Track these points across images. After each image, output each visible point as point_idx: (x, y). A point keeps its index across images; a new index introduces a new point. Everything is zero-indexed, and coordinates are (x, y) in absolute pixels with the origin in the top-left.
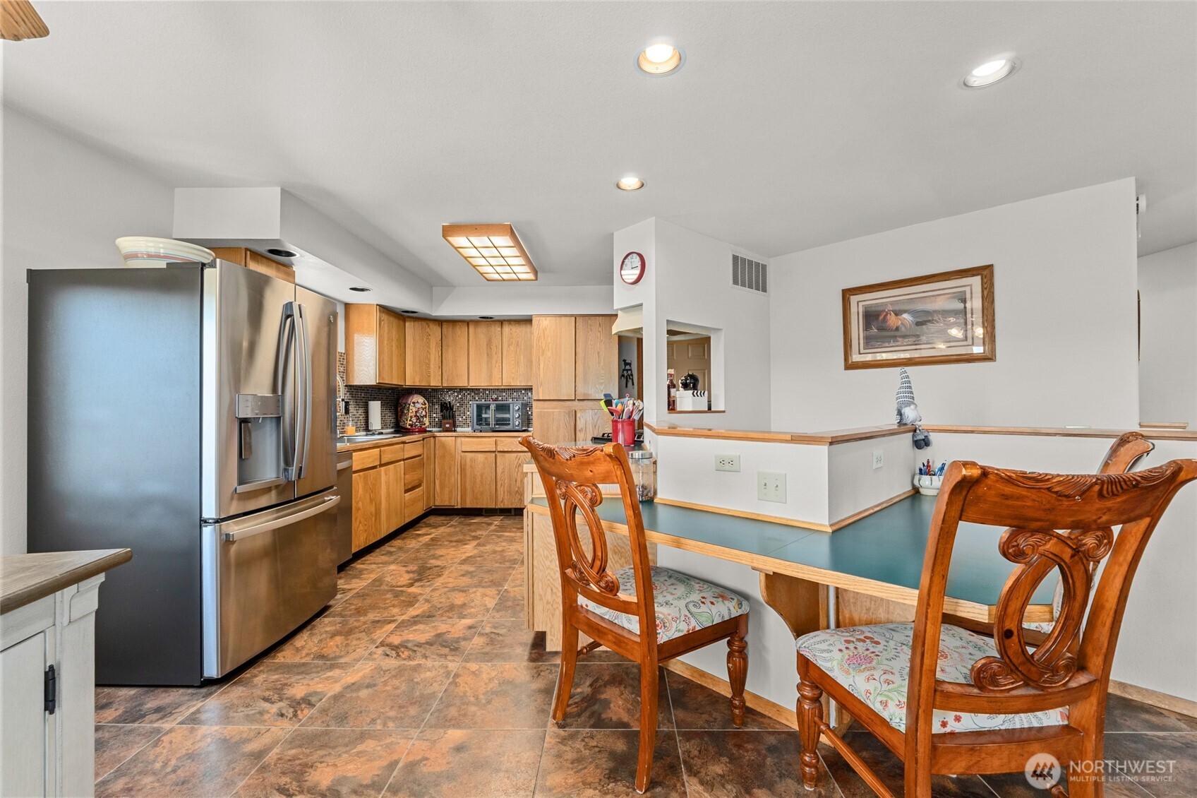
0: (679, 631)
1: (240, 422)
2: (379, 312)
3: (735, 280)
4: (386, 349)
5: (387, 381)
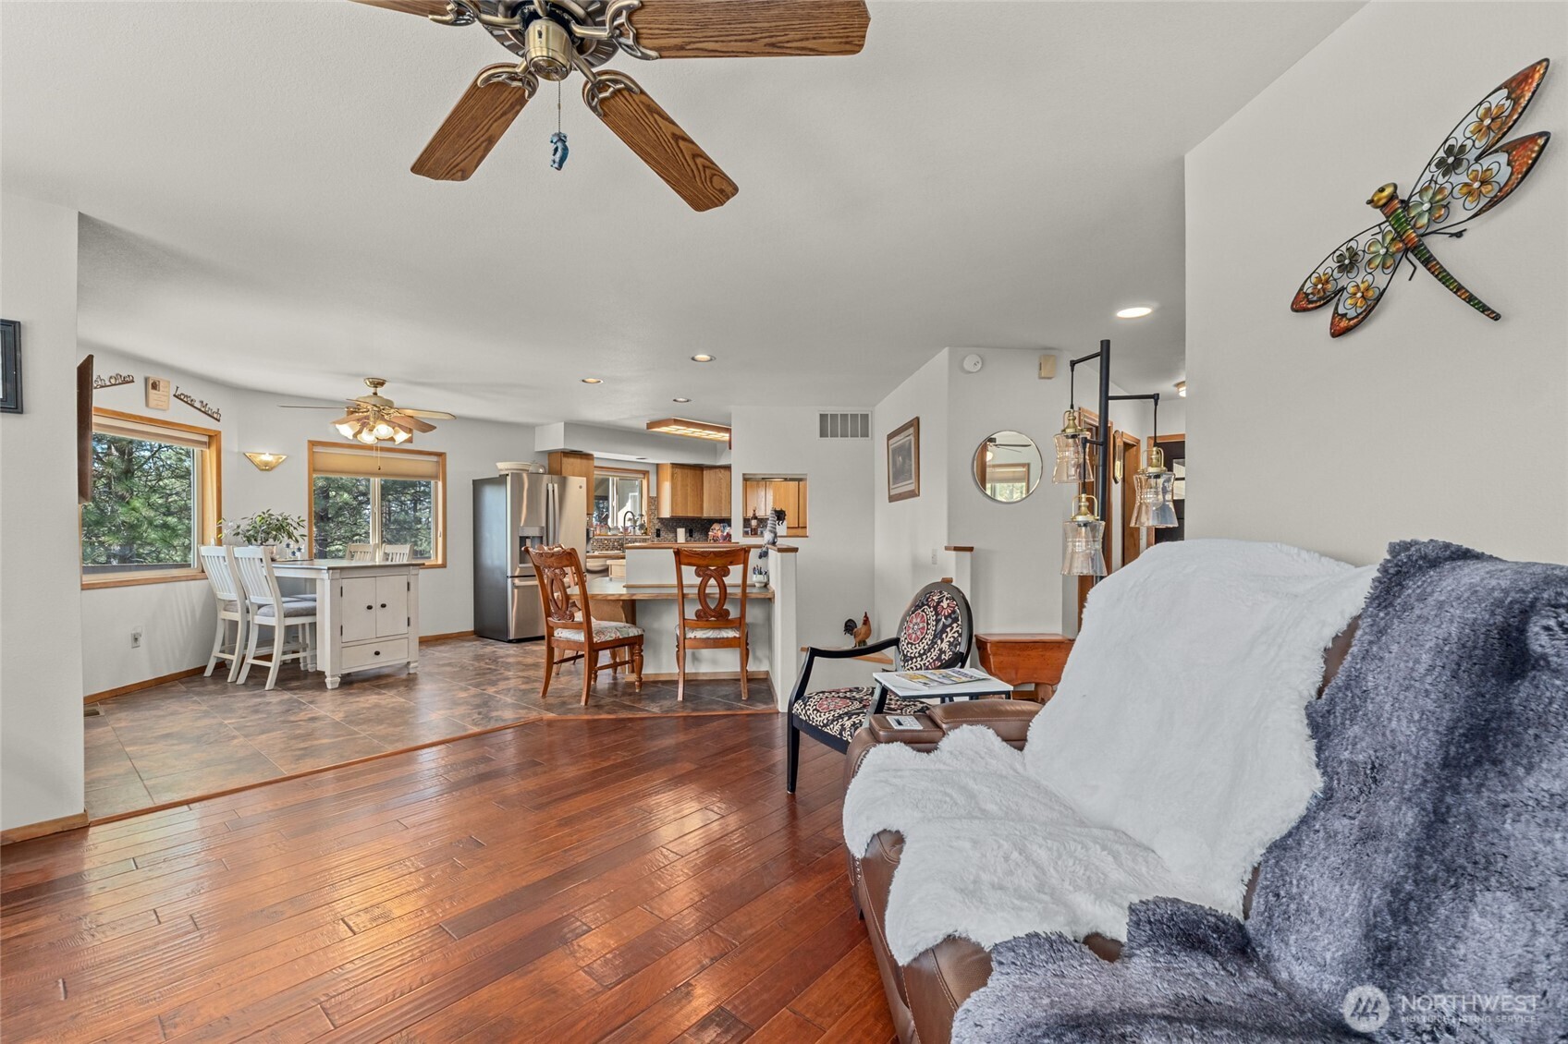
0: (614, 637)
1: (521, 537)
2: (673, 468)
3: (823, 434)
4: (679, 493)
5: (680, 514)
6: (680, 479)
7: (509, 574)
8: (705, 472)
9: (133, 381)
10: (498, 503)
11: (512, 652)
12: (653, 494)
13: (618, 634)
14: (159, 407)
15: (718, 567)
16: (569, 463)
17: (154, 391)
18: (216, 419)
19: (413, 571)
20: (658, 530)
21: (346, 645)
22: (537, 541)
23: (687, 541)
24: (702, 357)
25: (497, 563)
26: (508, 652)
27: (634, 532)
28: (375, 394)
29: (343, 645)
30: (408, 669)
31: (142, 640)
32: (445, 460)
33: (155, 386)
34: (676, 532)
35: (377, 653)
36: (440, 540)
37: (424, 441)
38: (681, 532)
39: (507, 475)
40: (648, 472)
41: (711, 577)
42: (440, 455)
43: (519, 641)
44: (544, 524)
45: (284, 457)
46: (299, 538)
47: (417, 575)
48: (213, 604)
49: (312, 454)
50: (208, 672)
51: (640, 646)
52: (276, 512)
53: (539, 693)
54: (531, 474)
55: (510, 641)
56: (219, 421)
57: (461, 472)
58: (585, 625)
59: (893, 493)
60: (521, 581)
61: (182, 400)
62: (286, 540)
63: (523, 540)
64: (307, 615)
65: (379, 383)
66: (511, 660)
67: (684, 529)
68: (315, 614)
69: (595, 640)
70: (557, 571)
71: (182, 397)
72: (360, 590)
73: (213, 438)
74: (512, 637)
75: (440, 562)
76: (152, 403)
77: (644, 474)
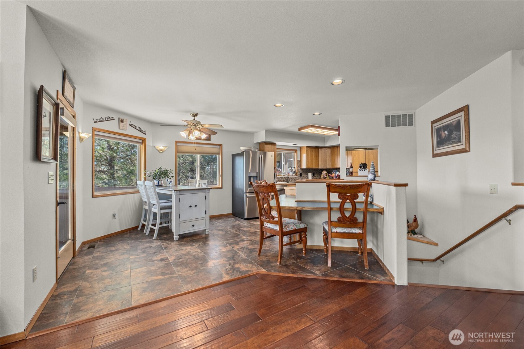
0: (292, 229)
1: (249, 177)
2: (307, 148)
3: (387, 125)
4: (310, 158)
5: (310, 167)
6: (310, 152)
7: (245, 192)
8: (320, 150)
9: (114, 119)
10: (241, 163)
11: (246, 225)
12: (299, 159)
13: (295, 227)
14: (123, 129)
15: (352, 194)
16: (267, 147)
17: (122, 123)
18: (144, 134)
19: (207, 191)
20: (301, 174)
21: (181, 222)
22: (255, 178)
23: (312, 178)
24: (337, 81)
25: (240, 187)
26: (244, 225)
27: (292, 174)
28: (194, 119)
29: (180, 222)
30: (205, 232)
31: (116, 216)
32: (222, 147)
33: (122, 121)
34: (308, 174)
35: (193, 226)
36: (220, 178)
37: (214, 139)
38: (310, 174)
39: (244, 152)
40: (297, 150)
41: (347, 199)
42: (220, 145)
43: (248, 219)
44: (258, 171)
45: (167, 147)
46: (171, 178)
47: (209, 193)
48: (142, 203)
49: (177, 146)
50: (139, 229)
51: (305, 233)
52: (163, 168)
53: (257, 252)
54: (253, 152)
55: (245, 219)
56: (145, 134)
57: (228, 151)
58: (279, 223)
59: (436, 152)
60: (249, 195)
61: (132, 126)
62: (166, 178)
63: (250, 178)
64: (169, 209)
65: (195, 115)
66: (245, 229)
67: (311, 173)
68: (171, 208)
69: (284, 230)
70: (266, 194)
71: (132, 125)
72: (187, 199)
73: (143, 141)
74: (246, 217)
75: (220, 186)
76: (121, 127)
77: (295, 151)
